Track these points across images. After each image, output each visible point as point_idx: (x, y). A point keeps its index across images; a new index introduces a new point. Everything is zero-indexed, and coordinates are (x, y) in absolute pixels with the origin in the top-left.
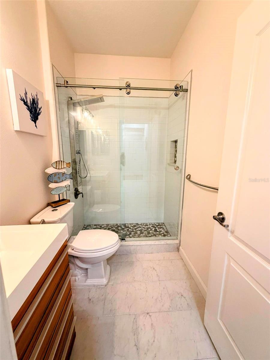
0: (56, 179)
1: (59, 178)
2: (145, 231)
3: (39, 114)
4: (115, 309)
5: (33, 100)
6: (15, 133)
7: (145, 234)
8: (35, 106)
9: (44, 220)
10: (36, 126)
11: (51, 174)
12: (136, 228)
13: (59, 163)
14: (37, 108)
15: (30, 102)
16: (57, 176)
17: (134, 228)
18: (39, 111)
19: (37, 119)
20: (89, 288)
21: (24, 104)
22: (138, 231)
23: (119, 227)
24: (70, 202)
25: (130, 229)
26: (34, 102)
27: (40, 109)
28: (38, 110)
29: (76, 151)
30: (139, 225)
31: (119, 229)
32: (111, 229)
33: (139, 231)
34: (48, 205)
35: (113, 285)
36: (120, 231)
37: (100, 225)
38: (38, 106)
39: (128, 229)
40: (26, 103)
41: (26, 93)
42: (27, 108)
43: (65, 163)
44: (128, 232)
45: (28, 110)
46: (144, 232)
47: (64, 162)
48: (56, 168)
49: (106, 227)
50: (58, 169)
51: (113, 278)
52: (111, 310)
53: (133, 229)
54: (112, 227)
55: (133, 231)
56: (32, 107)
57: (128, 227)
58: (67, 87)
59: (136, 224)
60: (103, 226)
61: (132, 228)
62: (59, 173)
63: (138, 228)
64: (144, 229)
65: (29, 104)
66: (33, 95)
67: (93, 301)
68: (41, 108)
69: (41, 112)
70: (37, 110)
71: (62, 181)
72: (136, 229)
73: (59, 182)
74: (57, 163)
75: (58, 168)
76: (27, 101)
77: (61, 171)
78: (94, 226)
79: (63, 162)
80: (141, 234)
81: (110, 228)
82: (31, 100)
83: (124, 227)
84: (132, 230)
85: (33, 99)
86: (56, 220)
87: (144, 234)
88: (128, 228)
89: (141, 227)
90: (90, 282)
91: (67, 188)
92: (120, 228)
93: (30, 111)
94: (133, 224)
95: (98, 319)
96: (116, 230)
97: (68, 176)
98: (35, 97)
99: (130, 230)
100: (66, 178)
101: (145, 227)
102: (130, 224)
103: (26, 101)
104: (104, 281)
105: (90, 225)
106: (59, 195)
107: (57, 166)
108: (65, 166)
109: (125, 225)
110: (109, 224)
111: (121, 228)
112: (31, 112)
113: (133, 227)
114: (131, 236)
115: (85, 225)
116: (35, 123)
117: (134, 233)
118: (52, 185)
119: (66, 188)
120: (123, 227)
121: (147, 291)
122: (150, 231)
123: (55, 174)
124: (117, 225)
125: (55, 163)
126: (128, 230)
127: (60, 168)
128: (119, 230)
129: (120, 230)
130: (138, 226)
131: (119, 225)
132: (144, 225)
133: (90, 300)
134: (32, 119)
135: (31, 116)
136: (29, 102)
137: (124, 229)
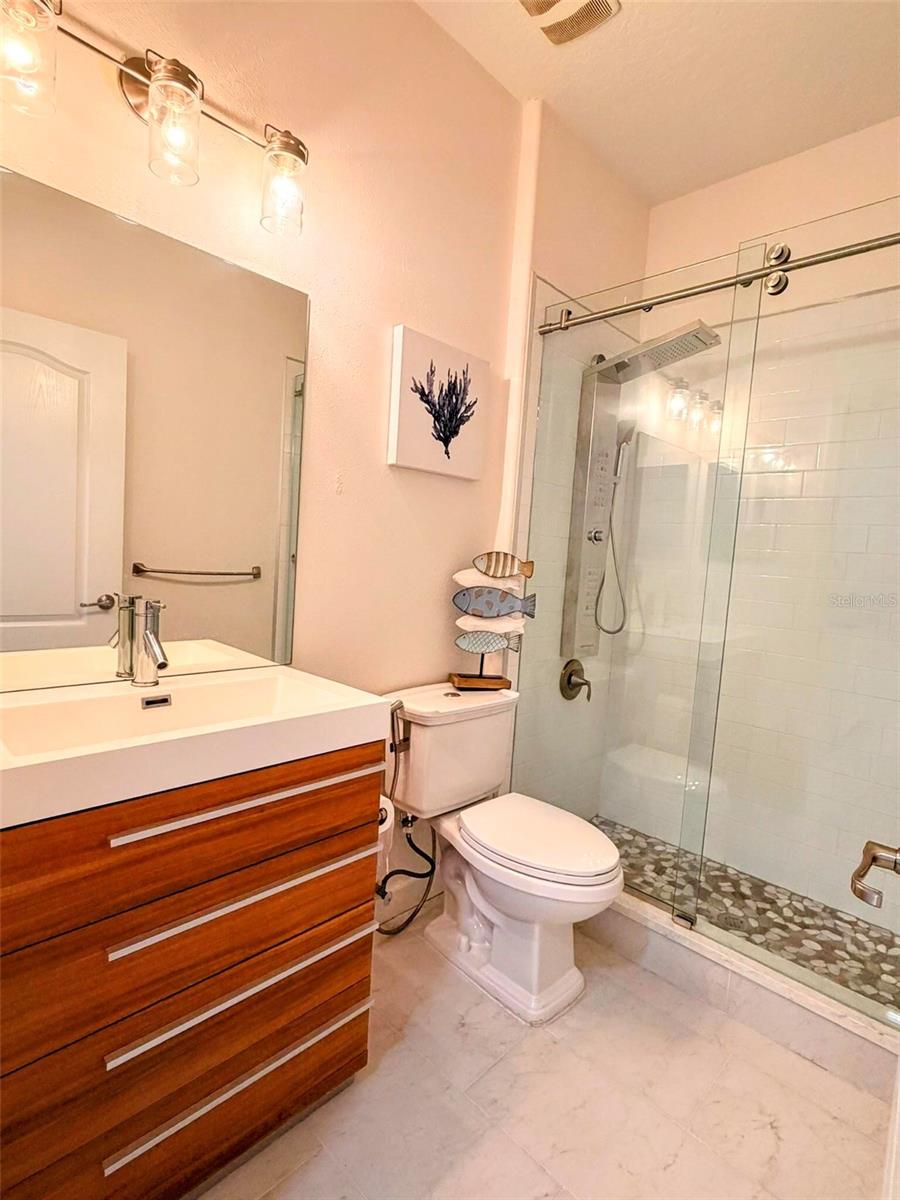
0: (479, 605)
1: (490, 604)
2: (853, 957)
3: (463, 420)
4: (508, 1109)
5: (452, 387)
6: (389, 471)
7: (842, 970)
8: (454, 400)
9: (401, 703)
10: (447, 453)
11: (467, 589)
12: (808, 921)
13: (497, 561)
14: (459, 406)
15: (441, 391)
16: (485, 598)
17: (797, 919)
18: (465, 412)
19: (455, 432)
20: (482, 996)
21: (422, 399)
22: (808, 938)
23: (725, 878)
24: (509, 688)
25: (779, 912)
26: (454, 391)
27: (469, 407)
28: (463, 409)
29: (590, 532)
30: (841, 919)
31: (720, 887)
32: (685, 871)
33: (820, 943)
34: (449, 679)
35: (555, 1043)
36: (720, 898)
37: (649, 840)
38: (462, 399)
39: (765, 911)
40: (425, 397)
41: (433, 372)
42: (427, 409)
43: (516, 560)
44: (756, 919)
45: (430, 412)
46: (843, 960)
47: (513, 557)
48: (485, 573)
49: (669, 856)
50: (493, 576)
51: (571, 1021)
52: (496, 1101)
53: (790, 920)
54: (693, 868)
55: (784, 928)
56: (444, 404)
57: (772, 902)
58: (567, 328)
59: (825, 909)
60: (659, 848)
61: (788, 913)
62: (491, 590)
63: (824, 927)
64: (852, 948)
65: (436, 398)
66: (453, 374)
67: (467, 1034)
68: (475, 402)
69: (472, 414)
70: (459, 410)
71: (498, 616)
72: (804, 926)
73: (486, 618)
74: (490, 560)
75: (491, 574)
76: (431, 392)
77: (501, 585)
78: (629, 833)
79: (510, 557)
80: (819, 956)
81: (685, 866)
82: (446, 387)
83: (748, 892)
84: (780, 920)
85: (450, 383)
86: (428, 713)
87: (833, 969)
88: (768, 906)
89: (840, 934)
90: (490, 975)
91: (508, 640)
92: (726, 887)
93: (434, 416)
94: (806, 903)
95: (448, 1088)
96: (703, 885)
97: (518, 605)
98: (460, 376)
99: (770, 914)
100: (511, 607)
101: (870, 945)
102: (793, 894)
103: (427, 392)
104: (533, 1006)
105: (615, 824)
106: (483, 655)
107: (489, 567)
108: (516, 572)
109: (759, 887)
110: (687, 852)
111: (732, 890)
112: (437, 418)
113: (796, 911)
114: (758, 938)
115: (597, 816)
116: (446, 445)
117: (783, 938)
118: (467, 623)
119: (506, 642)
120: (745, 889)
121: (669, 1166)
122: (884, 972)
123: (479, 591)
124: (723, 868)
125: (485, 558)
126: (761, 912)
127: (499, 575)
128: (717, 889)
129: (725, 894)
130: (829, 923)
131: (730, 871)
132: (866, 933)
133: (463, 1025)
134: (439, 435)
135: (435, 427)
136: (436, 392)
137: (744, 897)
